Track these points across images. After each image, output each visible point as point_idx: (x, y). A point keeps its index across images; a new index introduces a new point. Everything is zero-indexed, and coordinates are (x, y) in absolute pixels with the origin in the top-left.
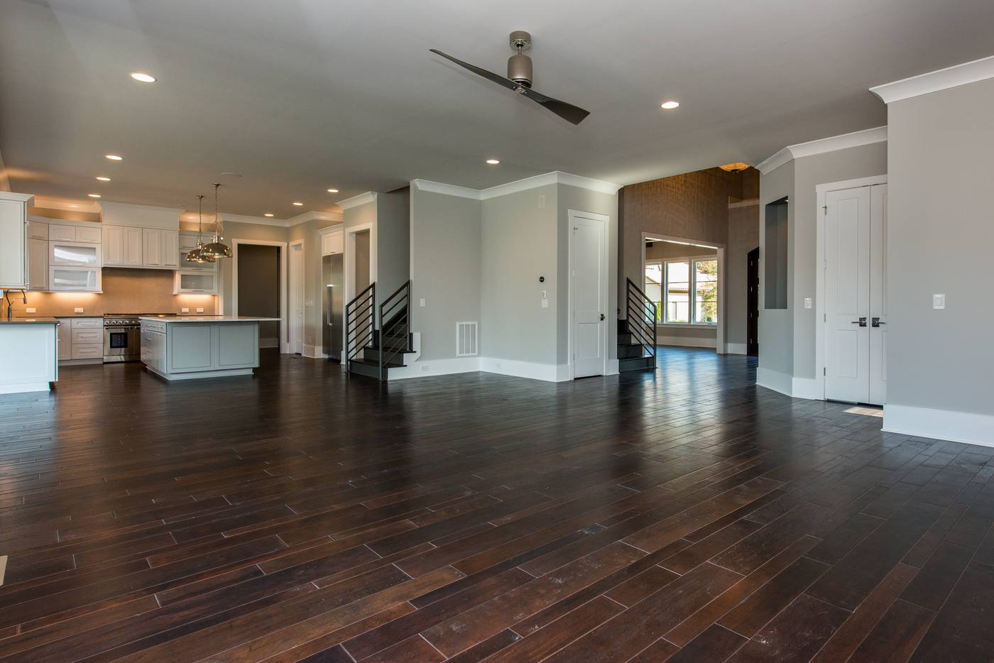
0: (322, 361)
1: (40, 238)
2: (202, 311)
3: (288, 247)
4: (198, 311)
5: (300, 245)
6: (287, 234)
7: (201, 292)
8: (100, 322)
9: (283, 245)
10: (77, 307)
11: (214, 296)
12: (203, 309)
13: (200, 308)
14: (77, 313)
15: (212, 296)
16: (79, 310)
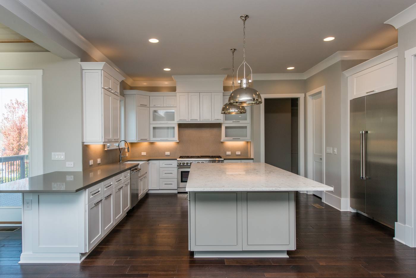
0: (349, 215)
1: (145, 106)
2: (240, 154)
3: (305, 98)
4: (237, 154)
5: (320, 92)
6: (304, 85)
7: (238, 140)
8: (175, 163)
9: (301, 96)
10: (167, 152)
11: (248, 142)
12: (240, 152)
13: (238, 151)
14: (166, 155)
15: (246, 143)
16: (168, 153)
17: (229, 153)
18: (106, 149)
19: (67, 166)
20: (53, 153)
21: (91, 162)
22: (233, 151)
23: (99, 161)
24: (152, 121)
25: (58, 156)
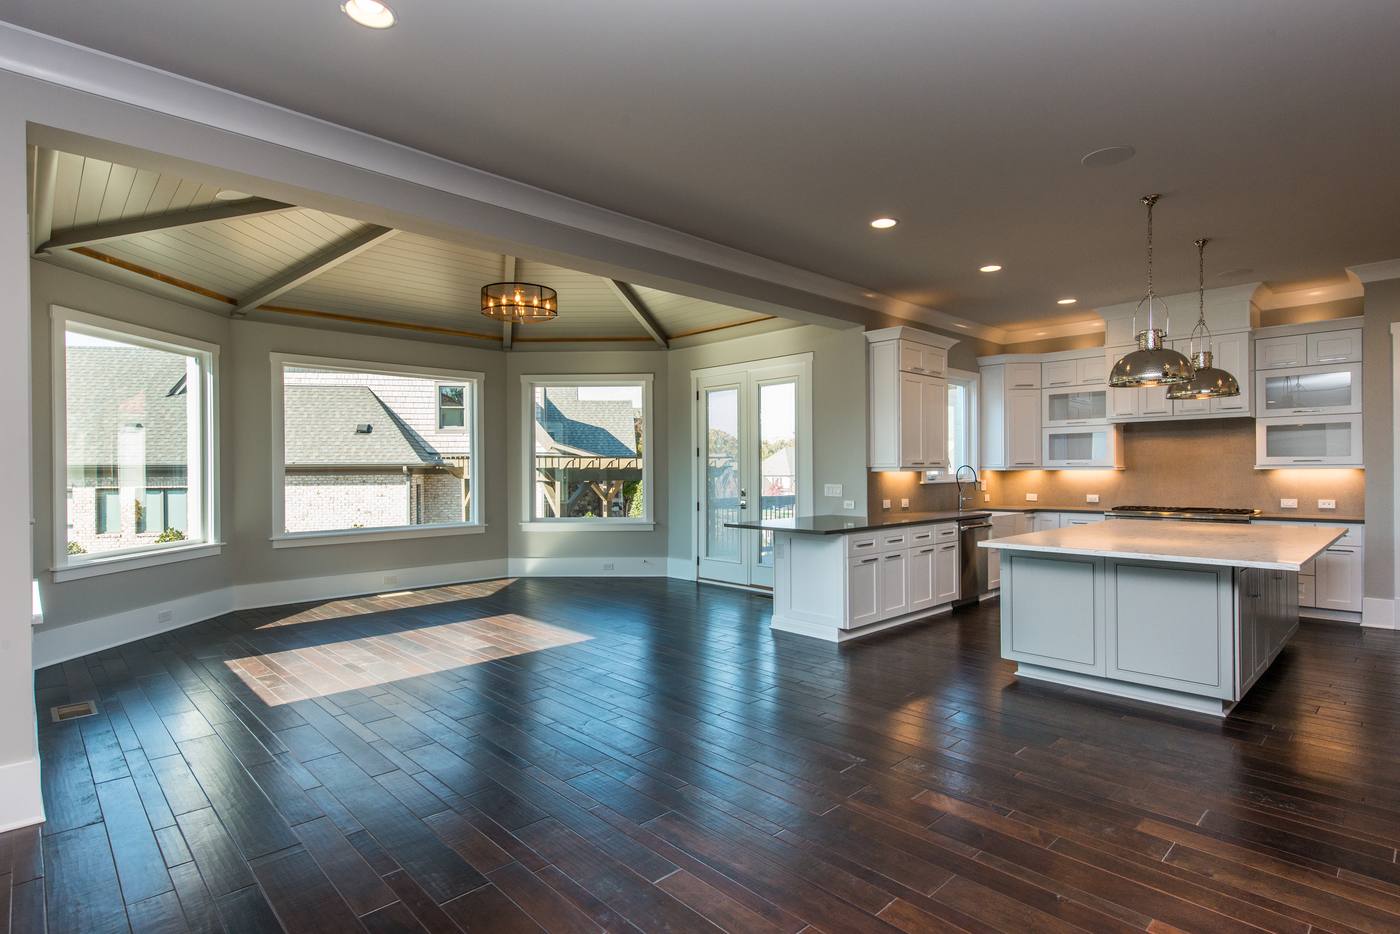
1: (1030, 386)
2: (1333, 506)
4: (1321, 506)
11: (1361, 470)
12: (1334, 501)
13: (1326, 498)
14: (1090, 503)
15: (1359, 472)
16: (1093, 498)
17: (1286, 503)
18: (922, 482)
19: (845, 507)
20: (826, 485)
21: (887, 504)
22: (1307, 499)
23: (905, 502)
24: (1046, 421)
25: (833, 490)
